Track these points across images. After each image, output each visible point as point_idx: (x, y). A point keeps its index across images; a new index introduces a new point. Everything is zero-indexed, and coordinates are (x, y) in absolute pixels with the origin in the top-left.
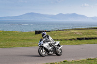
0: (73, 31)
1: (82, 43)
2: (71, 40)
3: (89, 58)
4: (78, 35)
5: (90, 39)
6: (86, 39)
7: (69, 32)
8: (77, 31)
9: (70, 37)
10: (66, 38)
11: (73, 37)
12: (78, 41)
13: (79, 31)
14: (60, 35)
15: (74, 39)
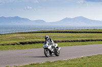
0: (15, 35)
1: (25, 48)
2: (14, 45)
3: (32, 63)
4: (21, 39)
5: (34, 43)
6: (30, 43)
7: (11, 36)
8: (19, 35)
9: (13, 42)
10: (8, 42)
11: (15, 41)
12: (21, 45)
13: (22, 35)
14: (2, 40)
15: (17, 44)
